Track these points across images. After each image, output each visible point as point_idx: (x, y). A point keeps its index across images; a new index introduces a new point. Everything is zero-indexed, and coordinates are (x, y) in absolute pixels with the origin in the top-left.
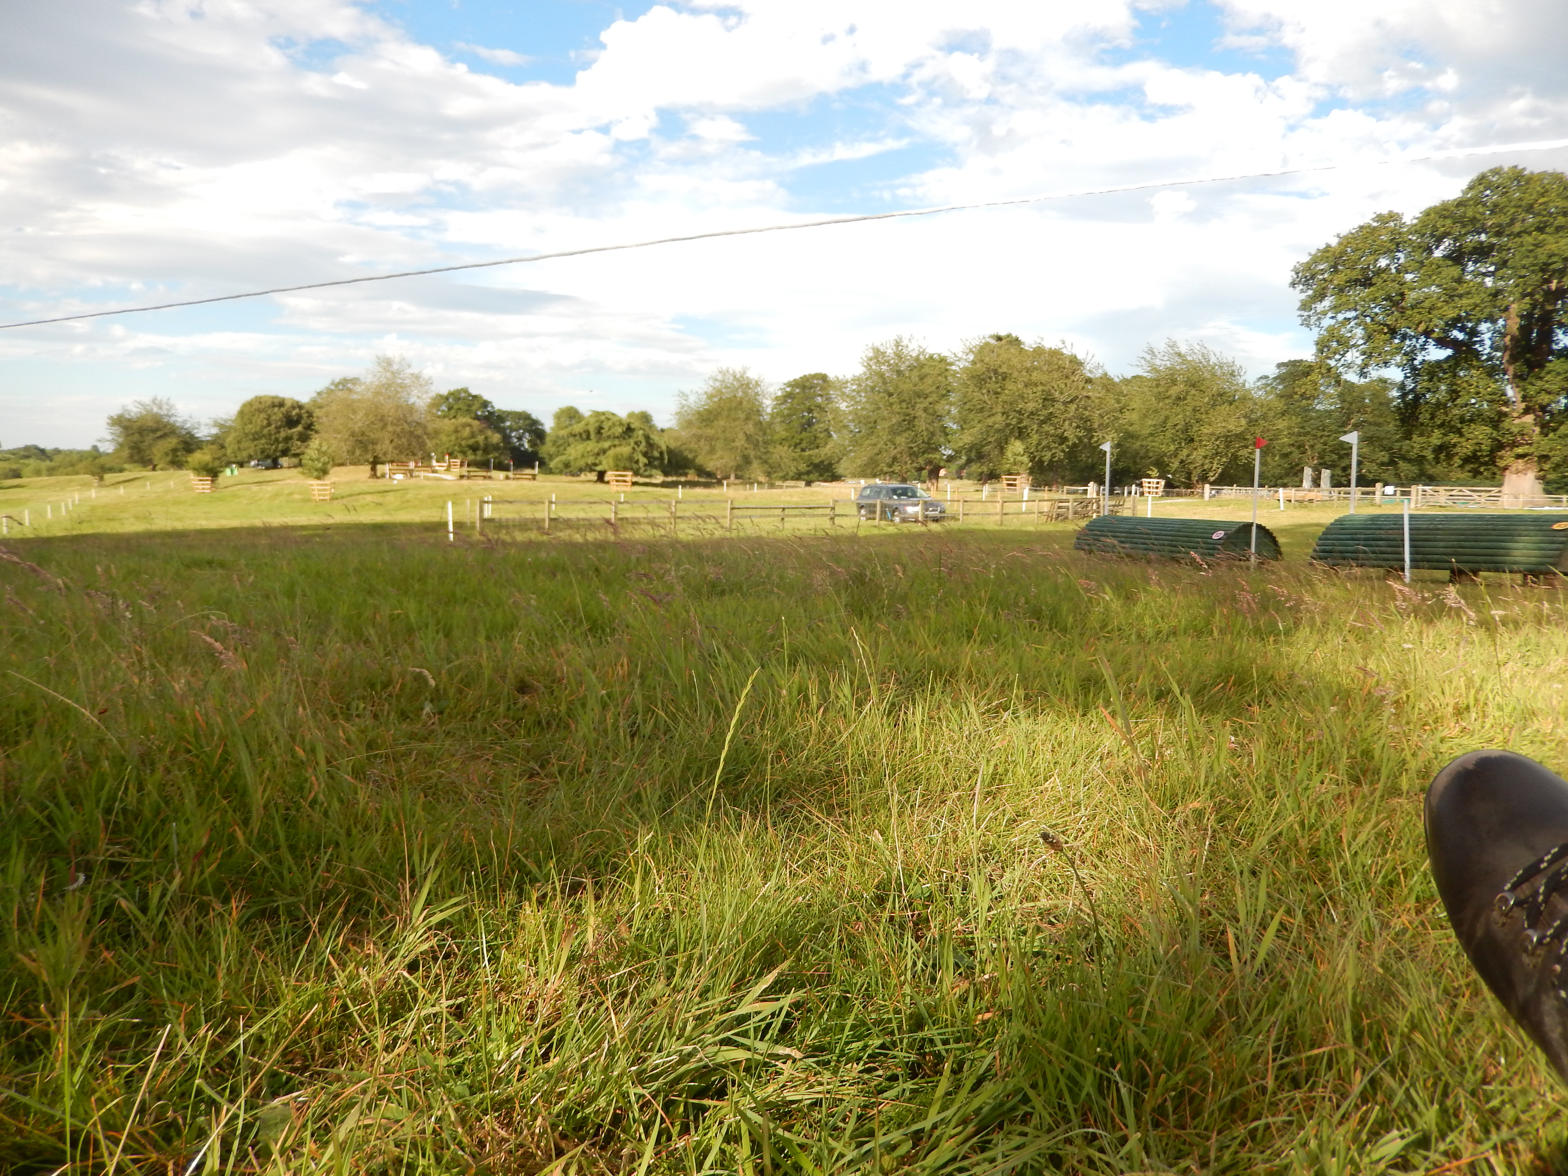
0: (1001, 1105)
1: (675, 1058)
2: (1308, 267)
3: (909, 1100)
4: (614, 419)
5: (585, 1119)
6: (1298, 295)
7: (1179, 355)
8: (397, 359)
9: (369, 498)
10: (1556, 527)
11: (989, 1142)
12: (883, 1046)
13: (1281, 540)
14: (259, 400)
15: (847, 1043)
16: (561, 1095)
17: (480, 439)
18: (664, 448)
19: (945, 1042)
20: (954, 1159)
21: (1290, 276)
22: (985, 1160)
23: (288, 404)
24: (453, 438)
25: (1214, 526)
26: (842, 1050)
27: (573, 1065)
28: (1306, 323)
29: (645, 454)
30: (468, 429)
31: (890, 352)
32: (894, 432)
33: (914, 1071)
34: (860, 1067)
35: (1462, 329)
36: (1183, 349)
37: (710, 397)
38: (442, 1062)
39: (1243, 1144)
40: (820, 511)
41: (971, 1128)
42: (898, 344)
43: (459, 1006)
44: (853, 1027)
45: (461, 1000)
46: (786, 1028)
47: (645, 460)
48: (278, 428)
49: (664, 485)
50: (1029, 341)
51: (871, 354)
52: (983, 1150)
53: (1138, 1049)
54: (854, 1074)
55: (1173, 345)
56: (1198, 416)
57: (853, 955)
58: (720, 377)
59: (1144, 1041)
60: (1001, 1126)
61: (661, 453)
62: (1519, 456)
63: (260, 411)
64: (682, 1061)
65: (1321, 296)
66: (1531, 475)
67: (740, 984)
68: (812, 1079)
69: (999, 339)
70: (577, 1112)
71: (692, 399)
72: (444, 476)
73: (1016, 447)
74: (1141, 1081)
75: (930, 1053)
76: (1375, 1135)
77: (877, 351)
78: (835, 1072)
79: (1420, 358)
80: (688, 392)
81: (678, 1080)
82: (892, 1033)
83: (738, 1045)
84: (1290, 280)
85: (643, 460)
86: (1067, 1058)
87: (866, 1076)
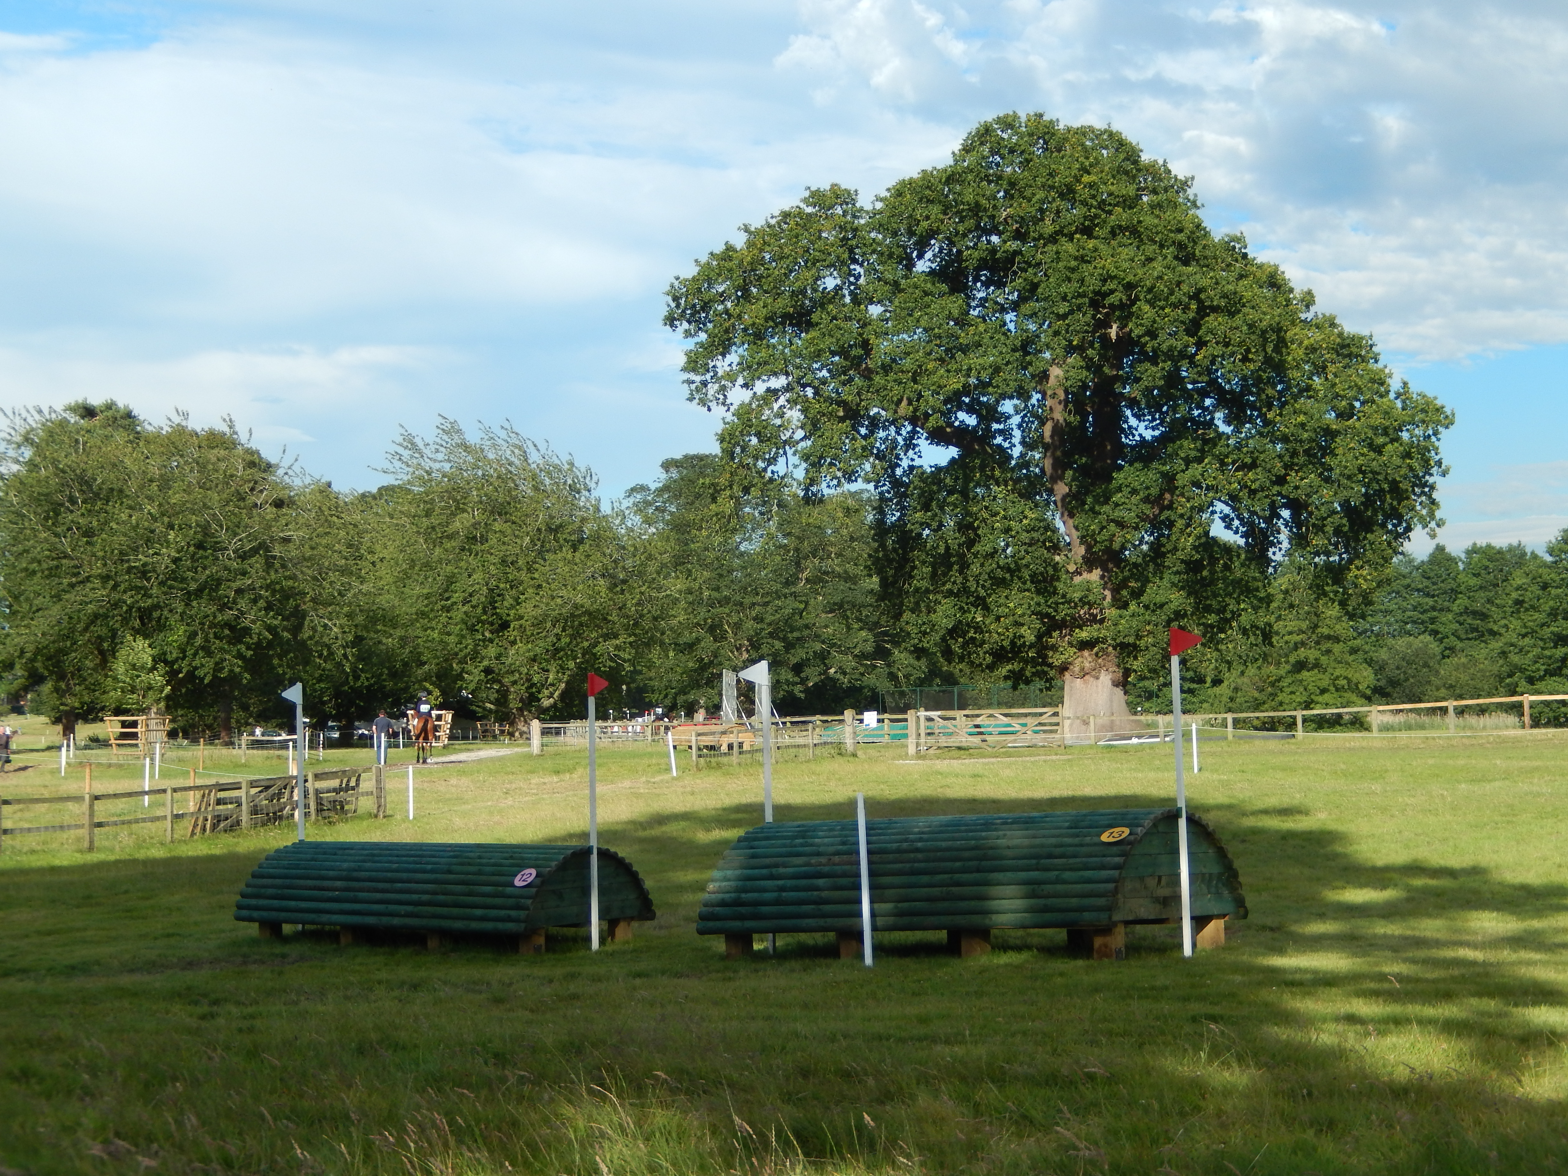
2: (695, 287)
6: (682, 342)
7: (466, 448)
25: (518, 857)
28: (700, 397)
36: (474, 436)
55: (453, 428)
56: (513, 575)
65: (722, 344)
66: (1106, 679)
69: (88, 412)
73: (136, 651)
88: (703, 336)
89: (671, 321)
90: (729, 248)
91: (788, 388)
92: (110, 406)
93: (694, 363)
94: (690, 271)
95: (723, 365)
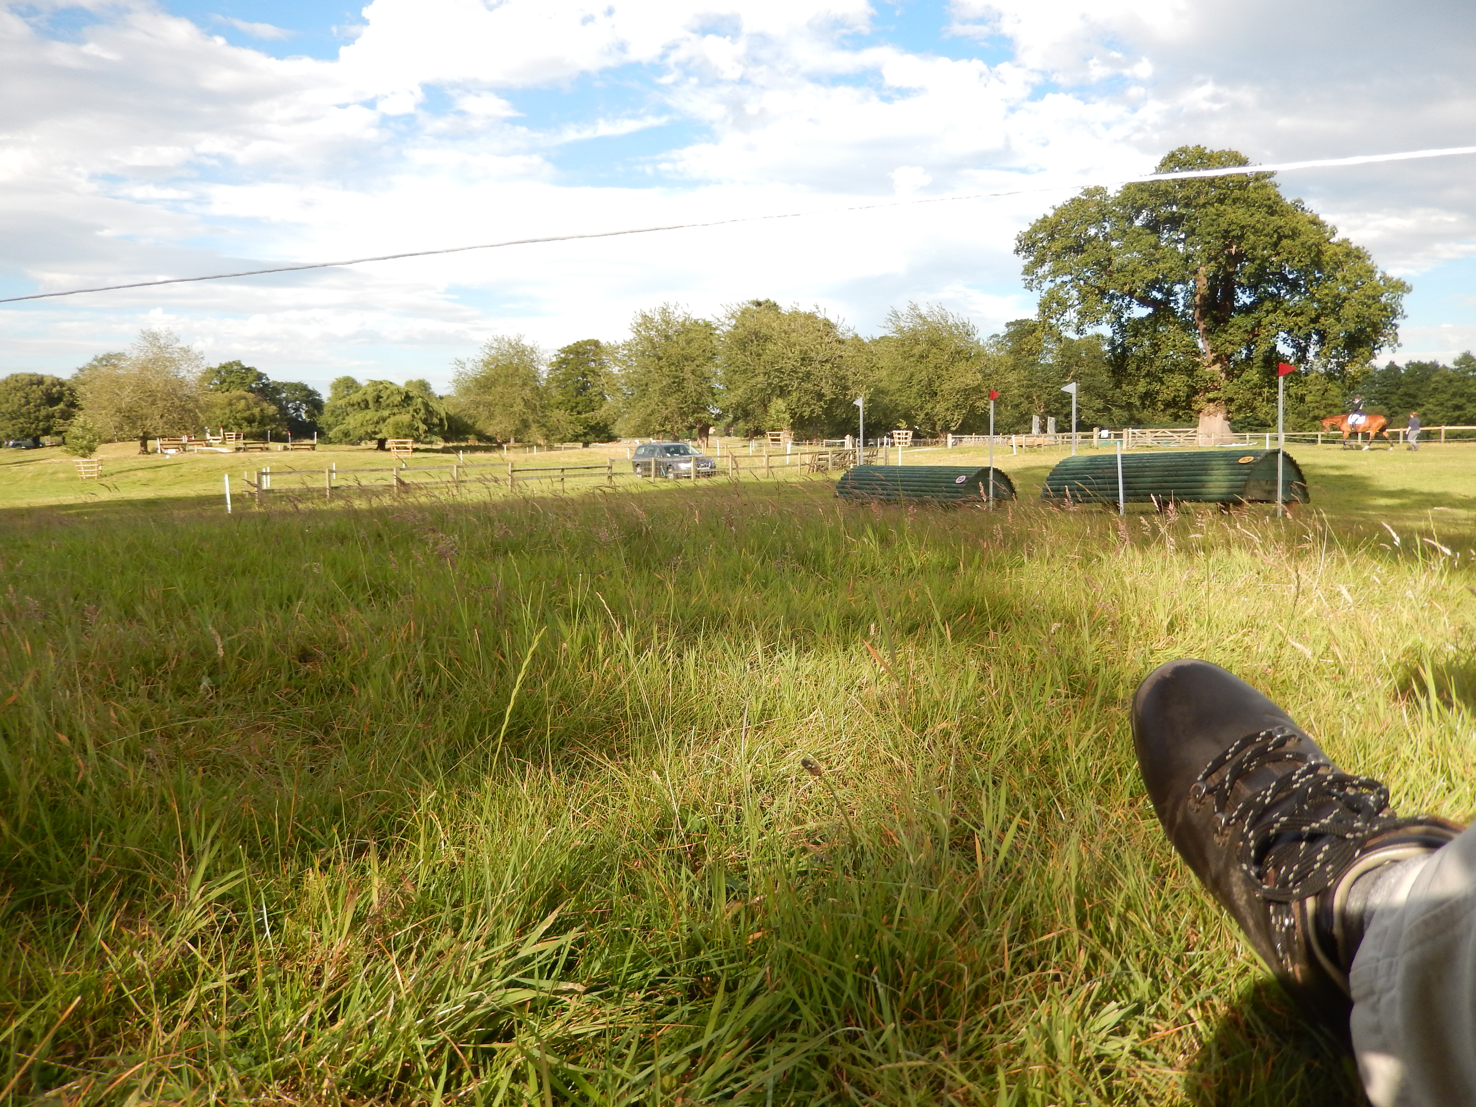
0: (772, 1016)
1: (462, 1006)
2: (1029, 235)
3: (689, 1021)
4: (392, 388)
5: (373, 1076)
6: (1022, 261)
7: (920, 316)
8: (164, 334)
9: (140, 474)
10: (1241, 461)
11: (762, 1051)
12: (663, 973)
13: (1015, 482)
14: (15, 378)
15: (629, 974)
16: (349, 1055)
17: (256, 411)
18: (443, 415)
19: (720, 963)
20: (729, 1072)
21: (1013, 244)
22: (759, 1068)
23: (48, 382)
24: (227, 411)
25: (957, 471)
26: (625, 981)
27: (361, 1024)
28: (1029, 287)
29: (425, 422)
30: (243, 402)
31: (657, 318)
32: (665, 393)
33: (693, 993)
34: (642, 995)
35: (1160, 290)
36: (924, 311)
37: (487, 364)
38: (225, 1035)
39: (985, 1027)
40: (598, 471)
41: (745, 1041)
42: (664, 311)
43: (242, 979)
44: (633, 959)
45: (243, 972)
46: (570, 966)
47: (425, 427)
48: (38, 407)
49: (445, 450)
50: (786, 306)
51: (640, 320)
52: (757, 1059)
53: (893, 951)
54: (637, 1003)
55: (915, 308)
56: (939, 372)
57: (634, 890)
58: (495, 345)
59: (898, 943)
60: (773, 1036)
61: (441, 420)
62: (1210, 401)
63: (16, 389)
64: (469, 1008)
65: (1041, 261)
66: (1220, 416)
67: (524, 929)
68: (597, 1012)
69: (759, 304)
70: (365, 1070)
71: (469, 366)
72: (219, 449)
73: (778, 404)
74: (895, 980)
75: (707, 975)
76: (1096, 1008)
77: (645, 317)
78: (618, 1002)
79: (1126, 316)
80: (464, 360)
81: (465, 1028)
82: (671, 960)
83: (525, 986)
84: (1014, 247)
85: (423, 427)
86: (830, 967)
87: (648, 1003)
88: (1032, 258)
89: (1017, 251)
90: (1046, 217)
91: (1072, 281)
92: (767, 301)
93: (1027, 271)
94: (1027, 228)
95: (1040, 272)
